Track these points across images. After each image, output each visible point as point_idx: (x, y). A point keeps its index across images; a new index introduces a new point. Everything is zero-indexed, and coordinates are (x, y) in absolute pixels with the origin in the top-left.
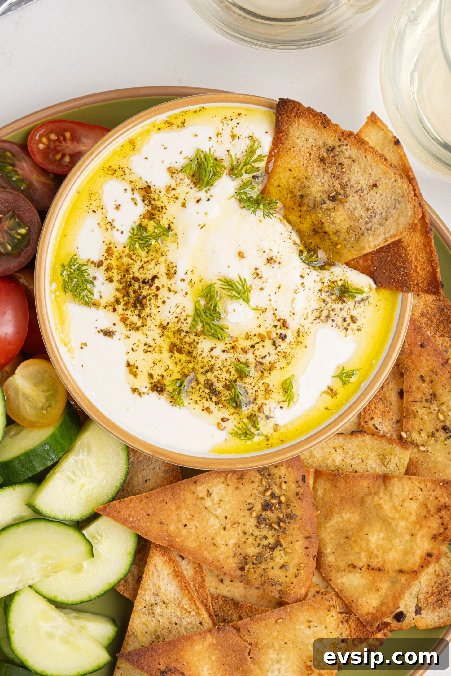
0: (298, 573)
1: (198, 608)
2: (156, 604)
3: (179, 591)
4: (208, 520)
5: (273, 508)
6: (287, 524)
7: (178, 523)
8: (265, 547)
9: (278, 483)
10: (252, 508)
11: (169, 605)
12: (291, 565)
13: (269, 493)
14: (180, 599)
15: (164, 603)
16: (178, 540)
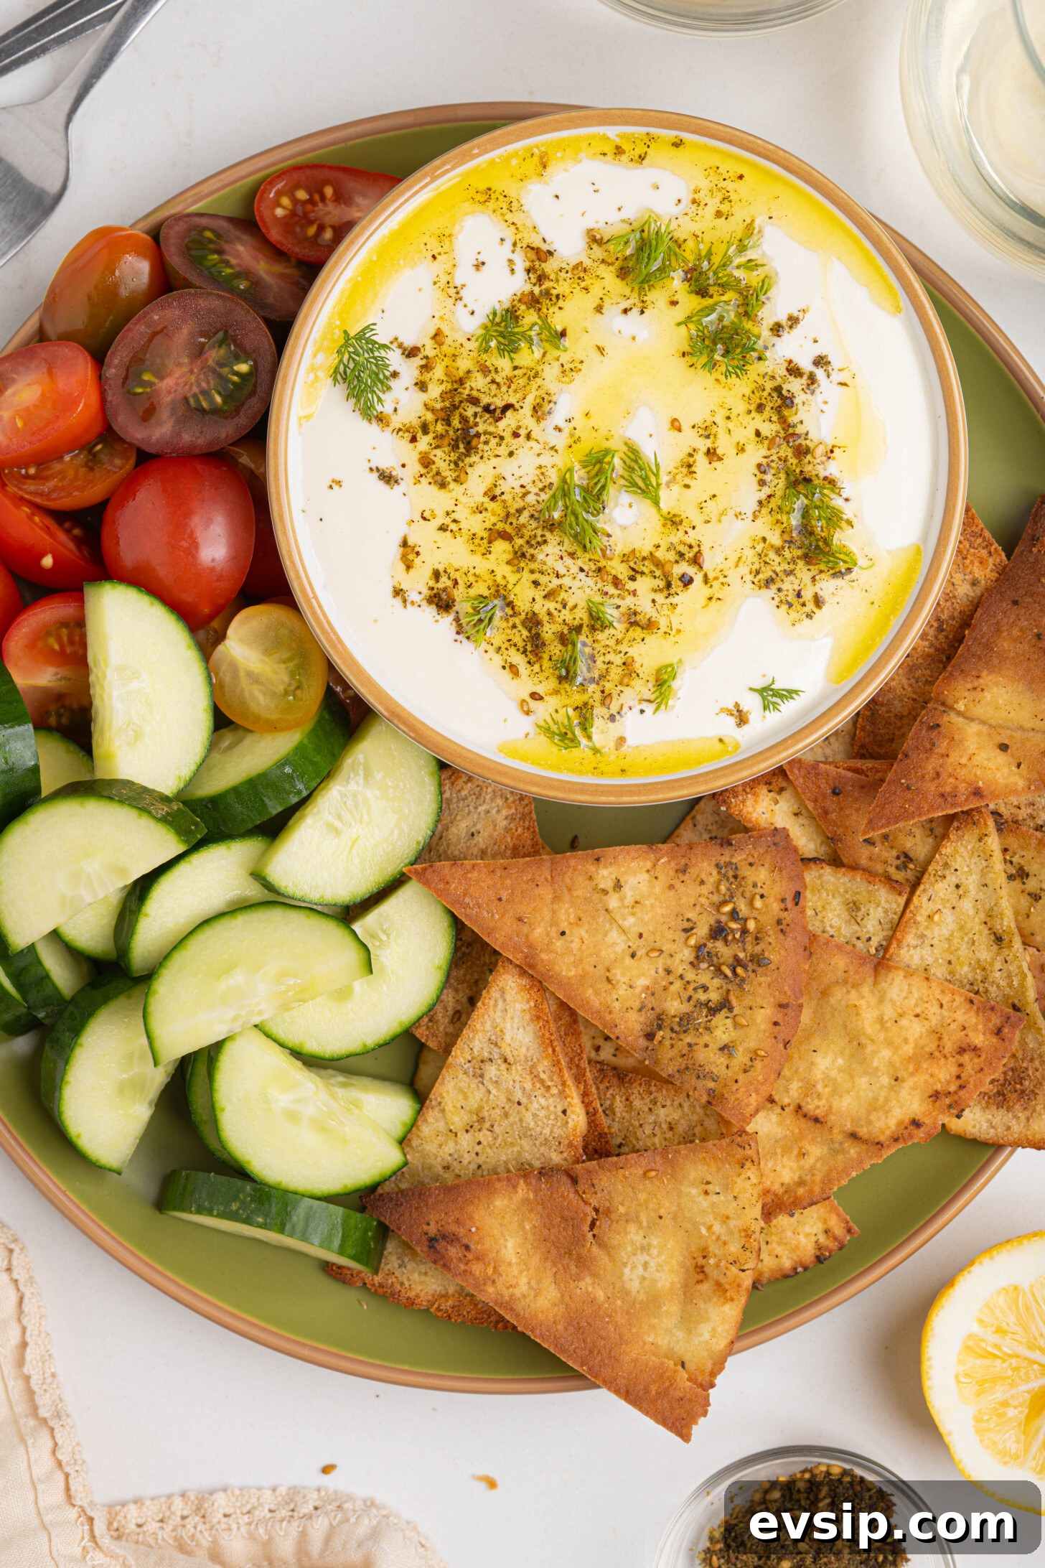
0: (752, 1066)
1: (564, 1084)
2: (491, 1060)
3: (537, 1046)
4: (606, 934)
5: (730, 938)
6: (750, 973)
7: (551, 926)
8: (700, 1004)
9: (748, 895)
10: (692, 929)
11: (514, 1067)
12: (741, 1049)
13: (727, 908)
14: (535, 1060)
15: (505, 1061)
16: (544, 956)
